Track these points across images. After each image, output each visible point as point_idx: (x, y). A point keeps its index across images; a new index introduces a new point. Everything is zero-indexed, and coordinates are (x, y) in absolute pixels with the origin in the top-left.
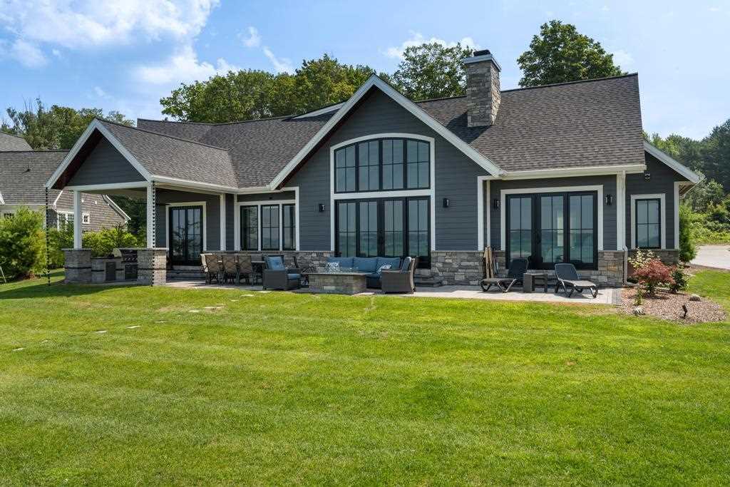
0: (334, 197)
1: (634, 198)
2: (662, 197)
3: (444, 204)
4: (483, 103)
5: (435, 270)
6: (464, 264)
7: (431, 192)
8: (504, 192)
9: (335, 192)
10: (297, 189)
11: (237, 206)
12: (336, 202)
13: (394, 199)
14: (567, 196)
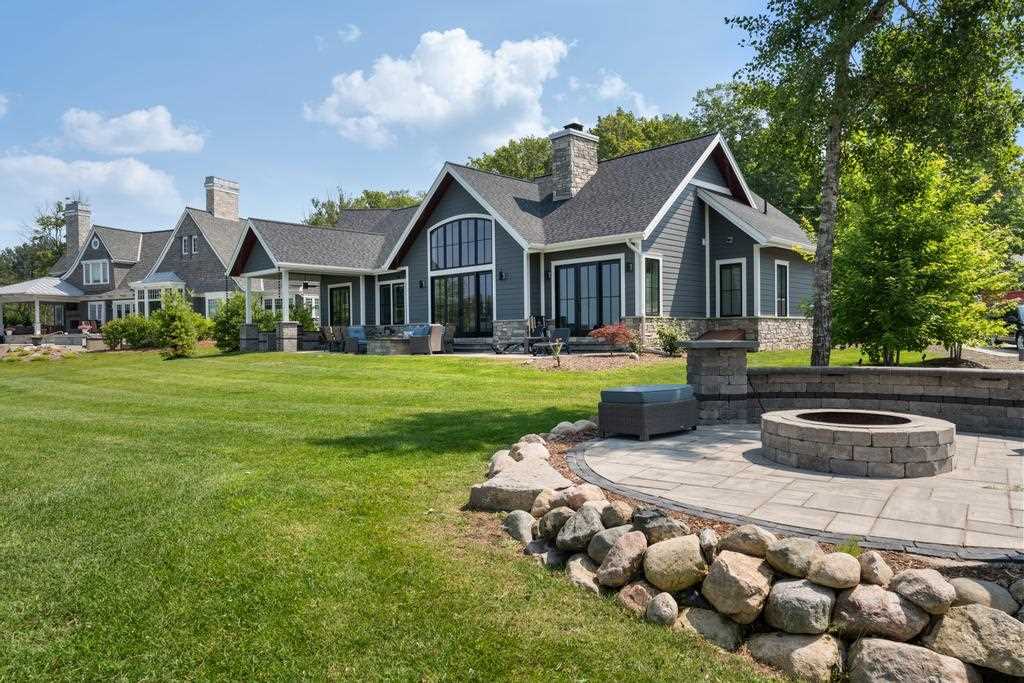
0: (431, 274)
1: (719, 263)
2: (743, 261)
3: (500, 277)
4: (565, 177)
5: (496, 338)
6: (515, 332)
7: (492, 267)
8: (554, 264)
9: (431, 270)
10: (406, 268)
11: (378, 285)
12: (433, 279)
13: (468, 274)
14: (600, 265)
